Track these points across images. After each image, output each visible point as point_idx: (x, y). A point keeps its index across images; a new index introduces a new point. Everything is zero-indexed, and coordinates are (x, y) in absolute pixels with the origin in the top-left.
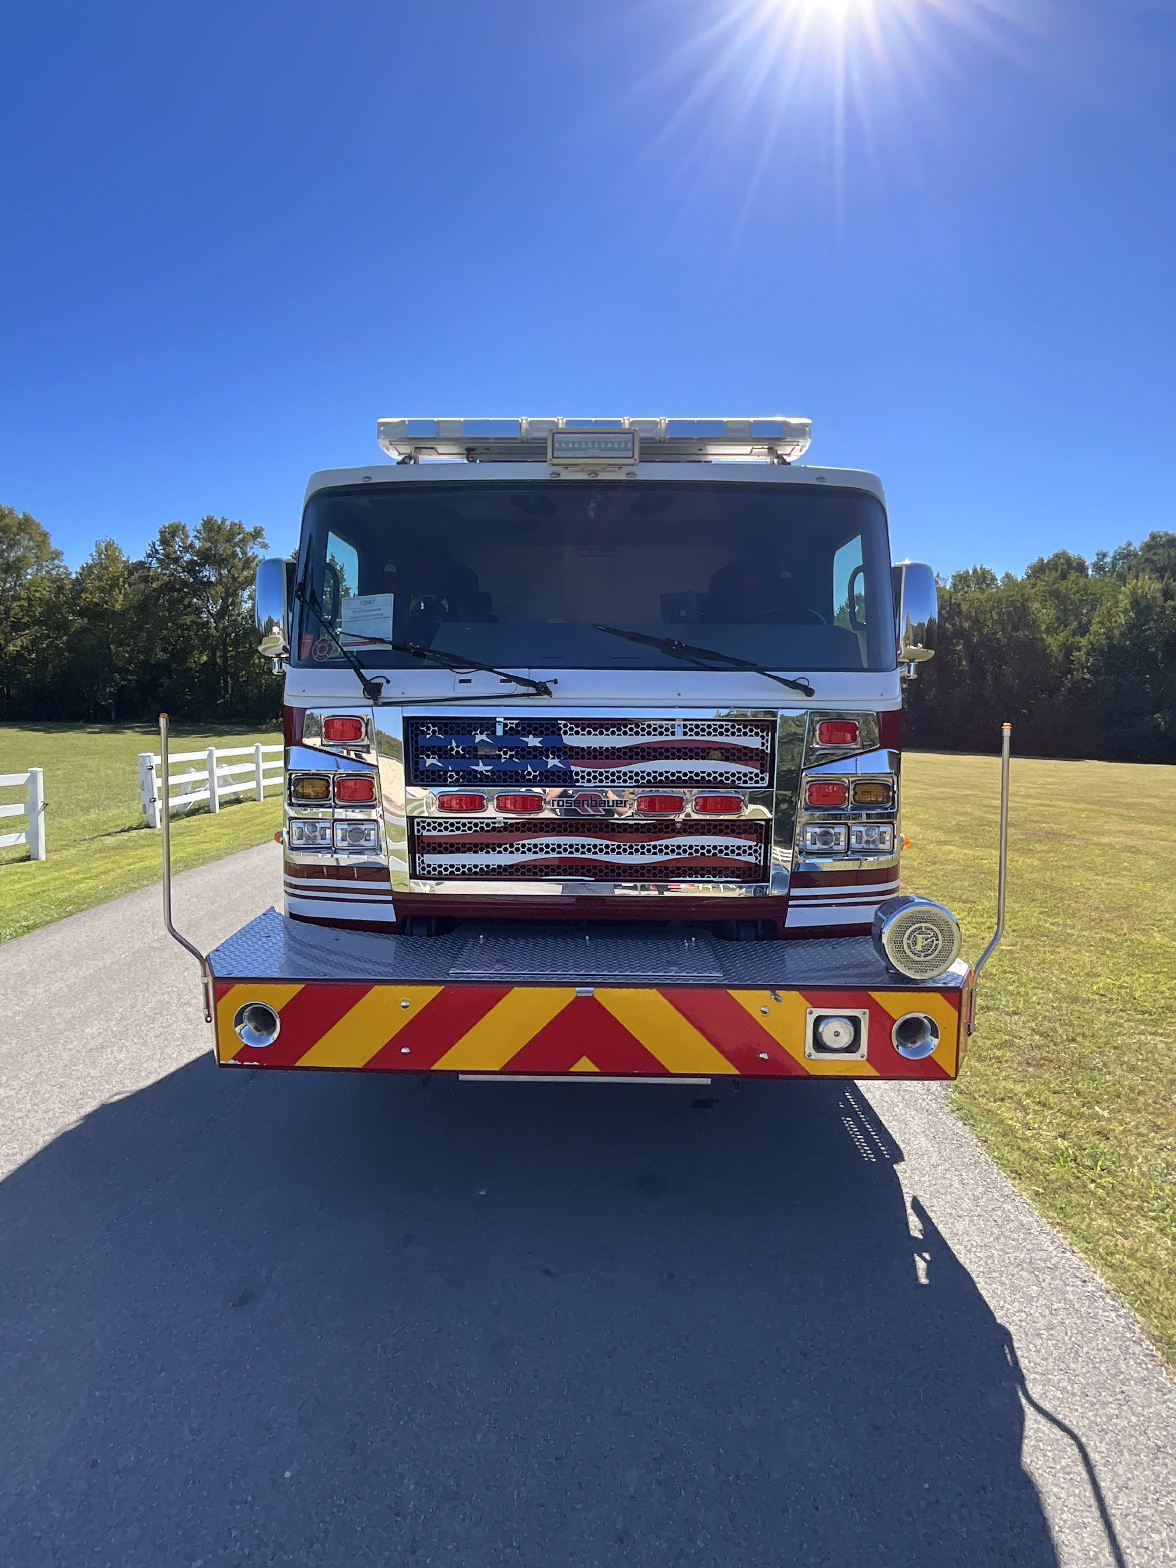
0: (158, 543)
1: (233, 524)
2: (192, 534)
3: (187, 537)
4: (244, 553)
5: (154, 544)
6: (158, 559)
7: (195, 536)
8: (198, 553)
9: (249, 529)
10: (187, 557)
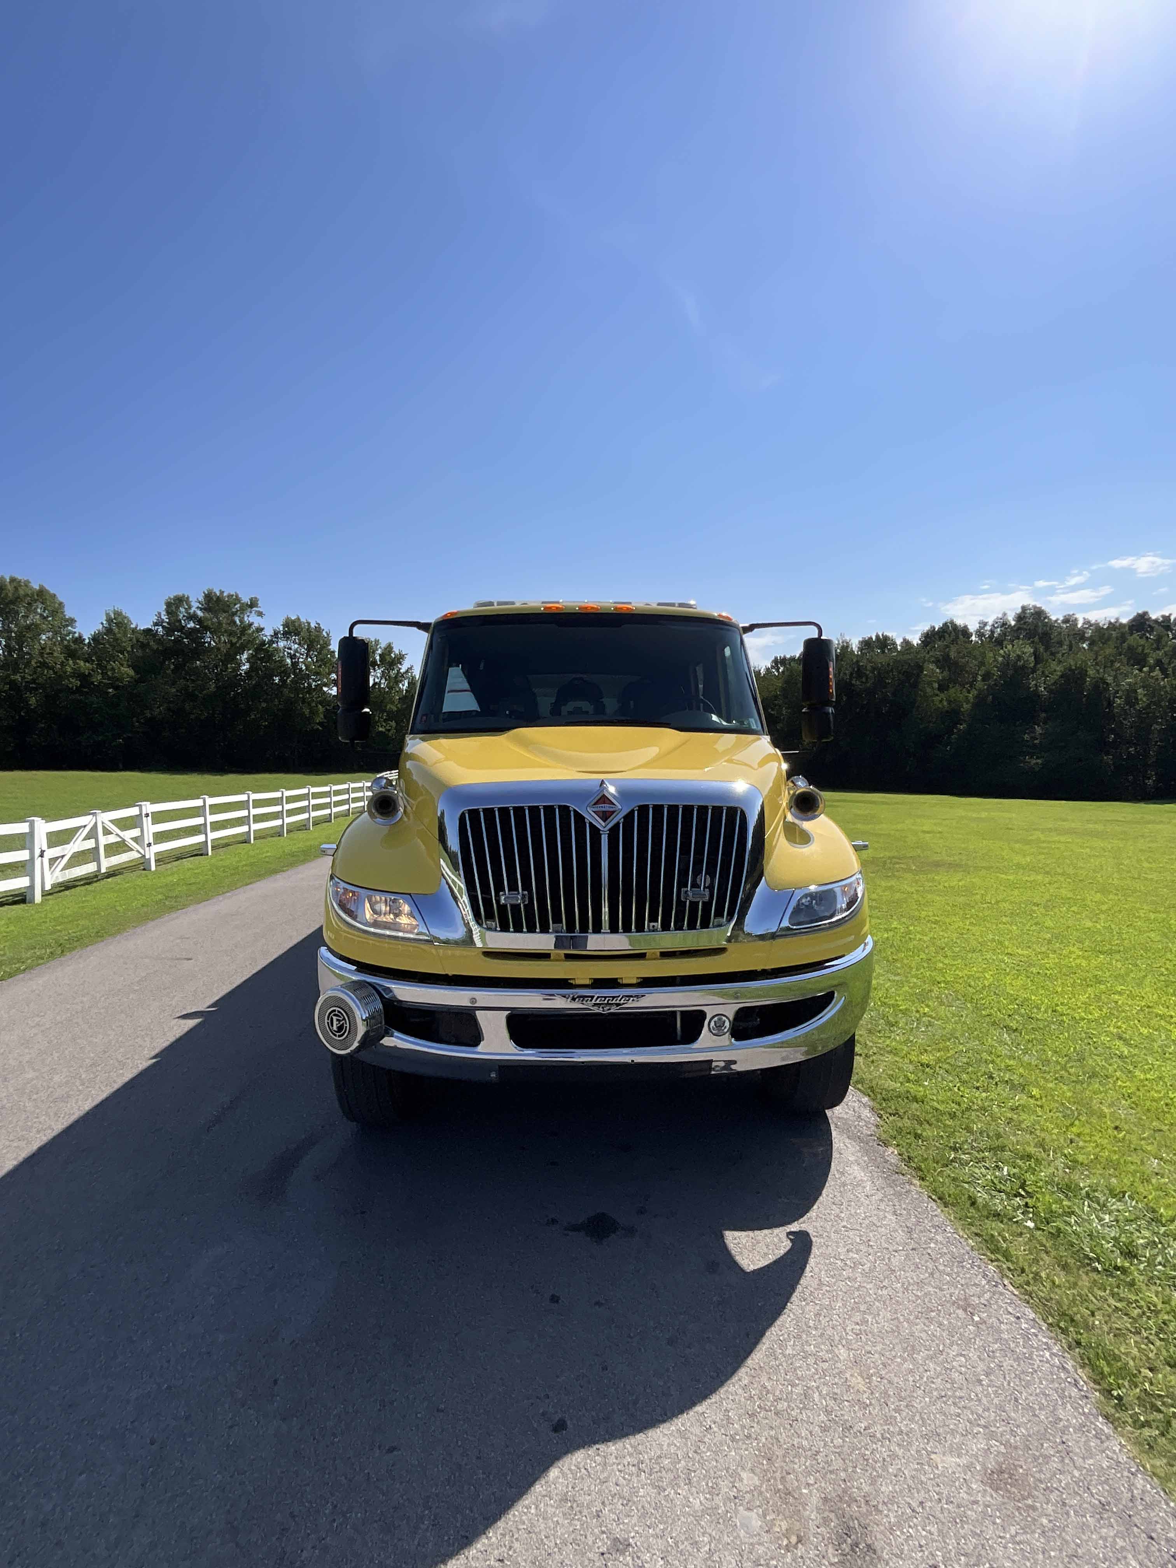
0: (164, 613)
2: (195, 605)
3: (190, 607)
5: (160, 614)
6: (163, 627)
7: (198, 608)
8: (200, 621)
10: (191, 625)
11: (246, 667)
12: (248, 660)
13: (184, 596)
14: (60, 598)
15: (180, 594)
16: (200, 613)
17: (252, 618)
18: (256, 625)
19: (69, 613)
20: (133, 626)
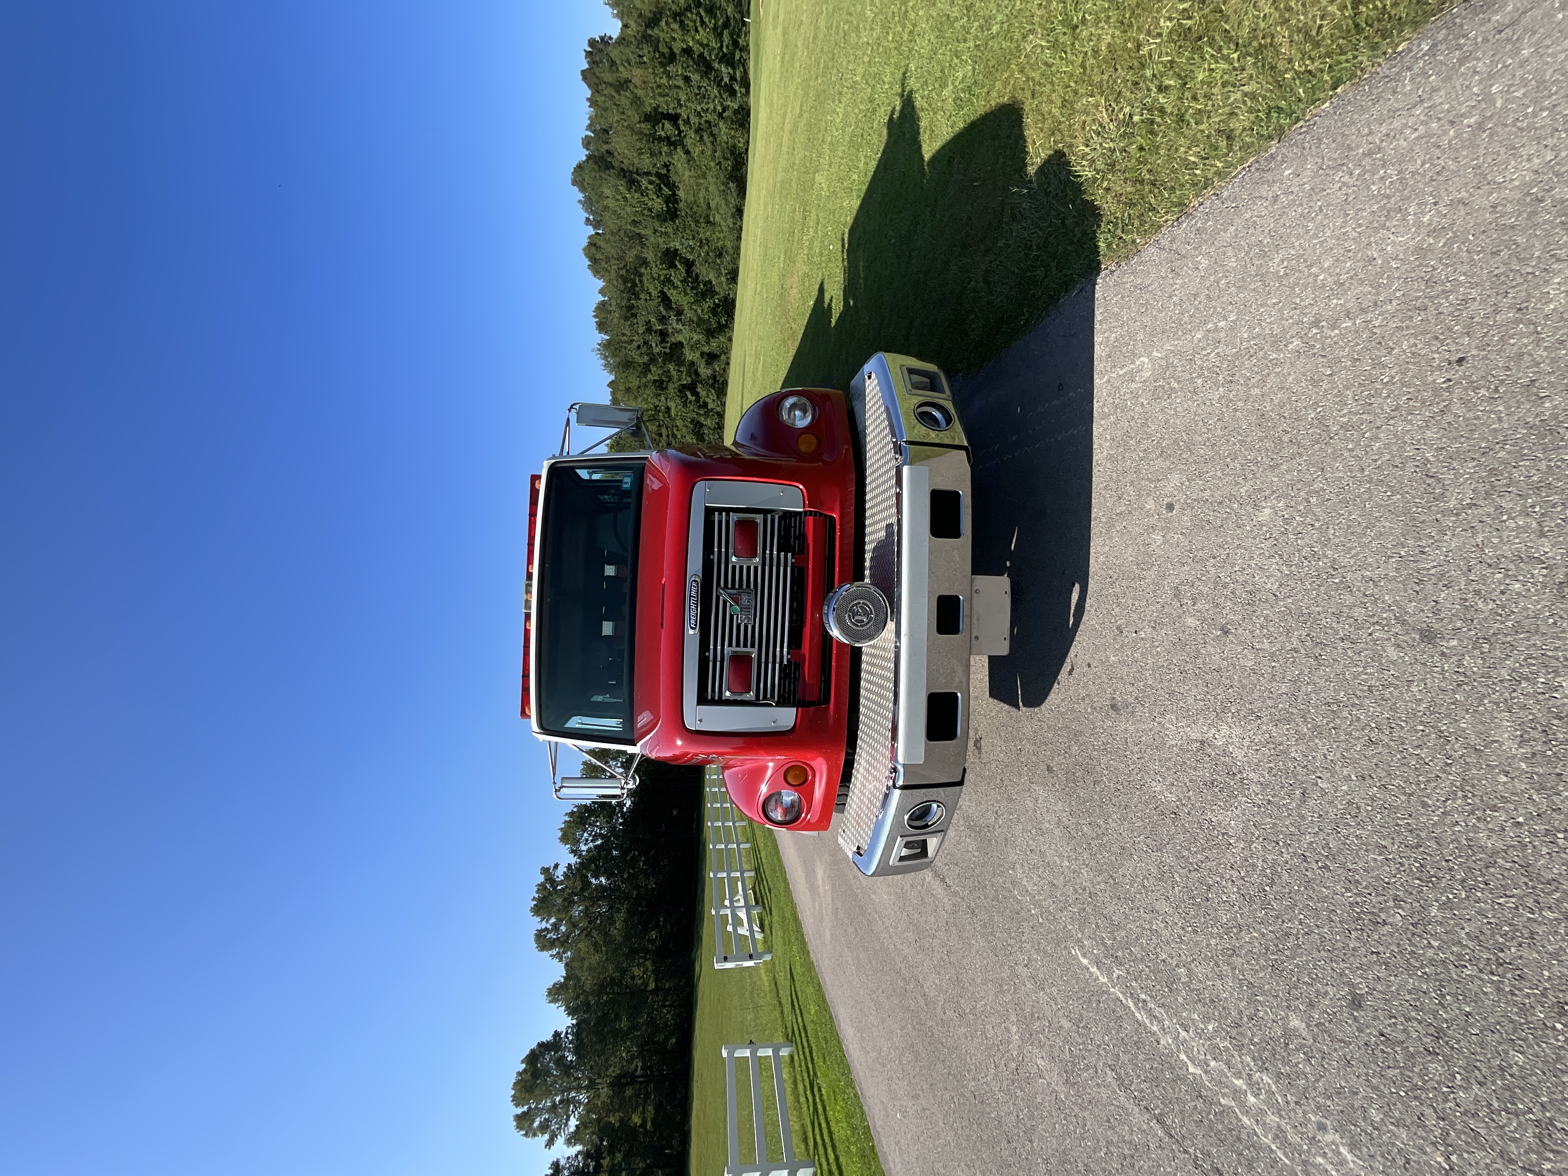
0: (550, 952)
1: (537, 892)
2: (544, 925)
3: (546, 929)
4: (561, 883)
5: (551, 956)
6: (564, 952)
7: (547, 922)
9: (541, 879)
10: (563, 928)
11: (603, 880)
12: (597, 878)
13: (536, 935)
14: (534, 1045)
15: (533, 937)
16: (553, 920)
17: (560, 873)
18: (565, 870)
19: (548, 1037)
20: (562, 980)
